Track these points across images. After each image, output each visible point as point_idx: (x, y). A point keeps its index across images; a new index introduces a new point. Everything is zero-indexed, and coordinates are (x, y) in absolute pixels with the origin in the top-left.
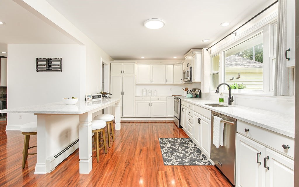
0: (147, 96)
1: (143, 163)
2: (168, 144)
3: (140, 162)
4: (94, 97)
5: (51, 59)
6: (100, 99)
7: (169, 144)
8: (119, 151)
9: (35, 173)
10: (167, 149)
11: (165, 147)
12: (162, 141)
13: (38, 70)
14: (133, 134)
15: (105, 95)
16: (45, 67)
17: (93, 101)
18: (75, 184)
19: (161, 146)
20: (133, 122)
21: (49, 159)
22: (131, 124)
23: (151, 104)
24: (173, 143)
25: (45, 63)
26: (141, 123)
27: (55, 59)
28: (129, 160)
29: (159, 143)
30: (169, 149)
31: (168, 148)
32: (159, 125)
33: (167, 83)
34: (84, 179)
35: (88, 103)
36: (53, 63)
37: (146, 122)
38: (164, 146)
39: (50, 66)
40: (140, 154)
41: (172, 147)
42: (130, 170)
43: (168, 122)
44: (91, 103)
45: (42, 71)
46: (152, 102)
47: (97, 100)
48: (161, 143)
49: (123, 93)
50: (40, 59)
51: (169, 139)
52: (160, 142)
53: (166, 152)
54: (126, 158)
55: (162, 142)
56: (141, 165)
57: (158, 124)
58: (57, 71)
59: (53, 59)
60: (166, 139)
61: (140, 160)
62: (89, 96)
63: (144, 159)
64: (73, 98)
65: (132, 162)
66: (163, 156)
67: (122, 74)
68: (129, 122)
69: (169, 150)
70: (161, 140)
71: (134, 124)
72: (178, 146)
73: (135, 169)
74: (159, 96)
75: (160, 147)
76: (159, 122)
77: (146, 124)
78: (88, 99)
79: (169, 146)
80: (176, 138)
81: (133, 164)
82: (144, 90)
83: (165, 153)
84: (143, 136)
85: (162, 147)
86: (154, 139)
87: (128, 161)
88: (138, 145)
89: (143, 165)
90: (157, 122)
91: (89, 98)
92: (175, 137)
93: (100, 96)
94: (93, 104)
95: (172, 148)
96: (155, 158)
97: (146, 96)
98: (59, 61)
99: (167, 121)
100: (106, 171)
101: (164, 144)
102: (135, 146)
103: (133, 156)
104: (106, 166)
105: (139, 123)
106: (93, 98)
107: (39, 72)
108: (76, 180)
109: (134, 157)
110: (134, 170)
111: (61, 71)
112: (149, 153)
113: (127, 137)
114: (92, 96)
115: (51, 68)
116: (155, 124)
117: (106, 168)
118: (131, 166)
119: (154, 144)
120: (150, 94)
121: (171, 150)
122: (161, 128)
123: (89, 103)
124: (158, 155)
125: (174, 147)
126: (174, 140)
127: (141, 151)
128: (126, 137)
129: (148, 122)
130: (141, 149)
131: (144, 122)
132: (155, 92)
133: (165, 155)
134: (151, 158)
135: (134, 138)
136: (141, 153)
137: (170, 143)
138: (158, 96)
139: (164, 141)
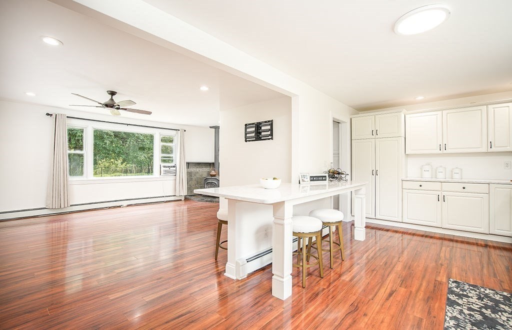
0: (434, 179)
1: (387, 319)
2: (474, 300)
3: (382, 316)
4: (313, 179)
5: (260, 123)
6: (326, 183)
7: (478, 302)
8: (347, 280)
9: (225, 274)
10: (466, 312)
11: (459, 305)
12: (457, 287)
13: (247, 140)
14: (386, 255)
15: (336, 176)
16: (253, 135)
17: (312, 184)
18: (262, 307)
19: (448, 299)
20: (396, 232)
21: (239, 261)
22: (389, 234)
23: (441, 198)
24: (490, 303)
25: (253, 129)
26: (414, 234)
27: (266, 122)
28: (359, 303)
29: (446, 290)
30: (472, 313)
31: (470, 309)
32: (461, 248)
33: (494, 149)
34: (275, 305)
35: (303, 187)
36: (263, 128)
37: (426, 236)
38: (460, 302)
39: (260, 133)
40: (387, 299)
41: (483, 310)
42: (354, 322)
43: (494, 247)
44: (309, 188)
45: (251, 141)
46: (444, 193)
47: (318, 184)
48: (452, 292)
49: (375, 173)
50: (249, 124)
51: (482, 290)
52: (450, 289)
53: (459, 316)
54: (355, 297)
55: (455, 289)
56: (382, 322)
57: (459, 245)
58: (267, 139)
59: (262, 122)
60: (470, 285)
61: (383, 311)
62: (304, 176)
63: (392, 313)
64: (274, 179)
65: (365, 308)
66: (447, 324)
67: (374, 137)
68: (388, 230)
69: (470, 315)
70: (454, 285)
71: (397, 235)
72: (506, 315)
73: (364, 324)
74: (466, 181)
75: (444, 301)
76: (462, 242)
77: (427, 240)
78: (303, 181)
79: (475, 307)
80: (505, 294)
81: (365, 315)
82: (427, 168)
83: (455, 318)
84: (408, 265)
85: (452, 303)
86: (436, 276)
87: (356, 305)
88: (389, 279)
89: (385, 324)
90: (457, 241)
91: (305, 179)
92: (505, 290)
93: (326, 176)
94: (311, 189)
95: (482, 314)
96: (421, 320)
97: (430, 180)
98: (269, 125)
99: (490, 244)
100: (311, 306)
101: (460, 296)
102: (382, 279)
103: (370, 297)
104: (314, 298)
105: (410, 234)
106: (311, 181)
107: (248, 142)
108: (264, 303)
109: (371, 301)
110: (363, 327)
111: (272, 139)
112: (411, 303)
113: (372, 258)
114: (311, 177)
115: (260, 136)
116: (451, 244)
117: (312, 302)
118: (359, 316)
119: (431, 287)
120: (441, 176)
121: (479, 317)
122: (464, 257)
123: (305, 189)
124: (433, 314)
125: (493, 315)
126: (497, 297)
127: (390, 295)
128: (370, 257)
129: (431, 237)
130: (394, 289)
131: (422, 236)
132: (457, 171)
133: (452, 323)
134: (411, 317)
135: (386, 263)
136: (391, 298)
137: (480, 298)
138: (463, 180)
139: (463, 290)
